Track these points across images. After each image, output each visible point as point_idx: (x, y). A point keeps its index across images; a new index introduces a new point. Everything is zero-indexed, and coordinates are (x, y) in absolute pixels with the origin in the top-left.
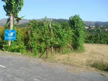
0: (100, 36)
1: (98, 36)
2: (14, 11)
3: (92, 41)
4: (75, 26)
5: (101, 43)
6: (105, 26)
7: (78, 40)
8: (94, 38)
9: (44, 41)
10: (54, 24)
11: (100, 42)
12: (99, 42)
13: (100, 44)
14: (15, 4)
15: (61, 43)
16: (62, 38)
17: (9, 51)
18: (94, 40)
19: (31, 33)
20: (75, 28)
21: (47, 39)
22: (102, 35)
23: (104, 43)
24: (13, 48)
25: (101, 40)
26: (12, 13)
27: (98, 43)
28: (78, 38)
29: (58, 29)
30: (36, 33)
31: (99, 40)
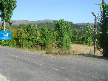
2: (6, 18)
3: (84, 42)
4: (60, 28)
7: (62, 40)
8: (86, 39)
9: (31, 40)
10: (40, 27)
14: (7, 14)
15: (46, 42)
16: (47, 38)
17: (2, 45)
19: (21, 33)
20: (60, 30)
21: (34, 38)
24: (5, 43)
26: (5, 19)
28: (62, 38)
29: (45, 31)
30: (25, 34)
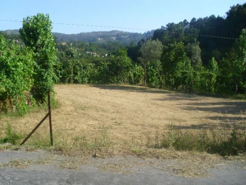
0: (74, 67)
1: (68, 65)
4: (39, 42)
5: (76, 82)
6: (71, 44)
7: (46, 78)
8: (60, 70)
11: (74, 79)
12: (72, 81)
13: (75, 85)
15: (13, 88)
16: (13, 74)
18: (61, 74)
20: (37, 47)
22: (77, 64)
23: (83, 82)
25: (76, 74)
27: (69, 82)
28: (45, 72)
31: (72, 75)
